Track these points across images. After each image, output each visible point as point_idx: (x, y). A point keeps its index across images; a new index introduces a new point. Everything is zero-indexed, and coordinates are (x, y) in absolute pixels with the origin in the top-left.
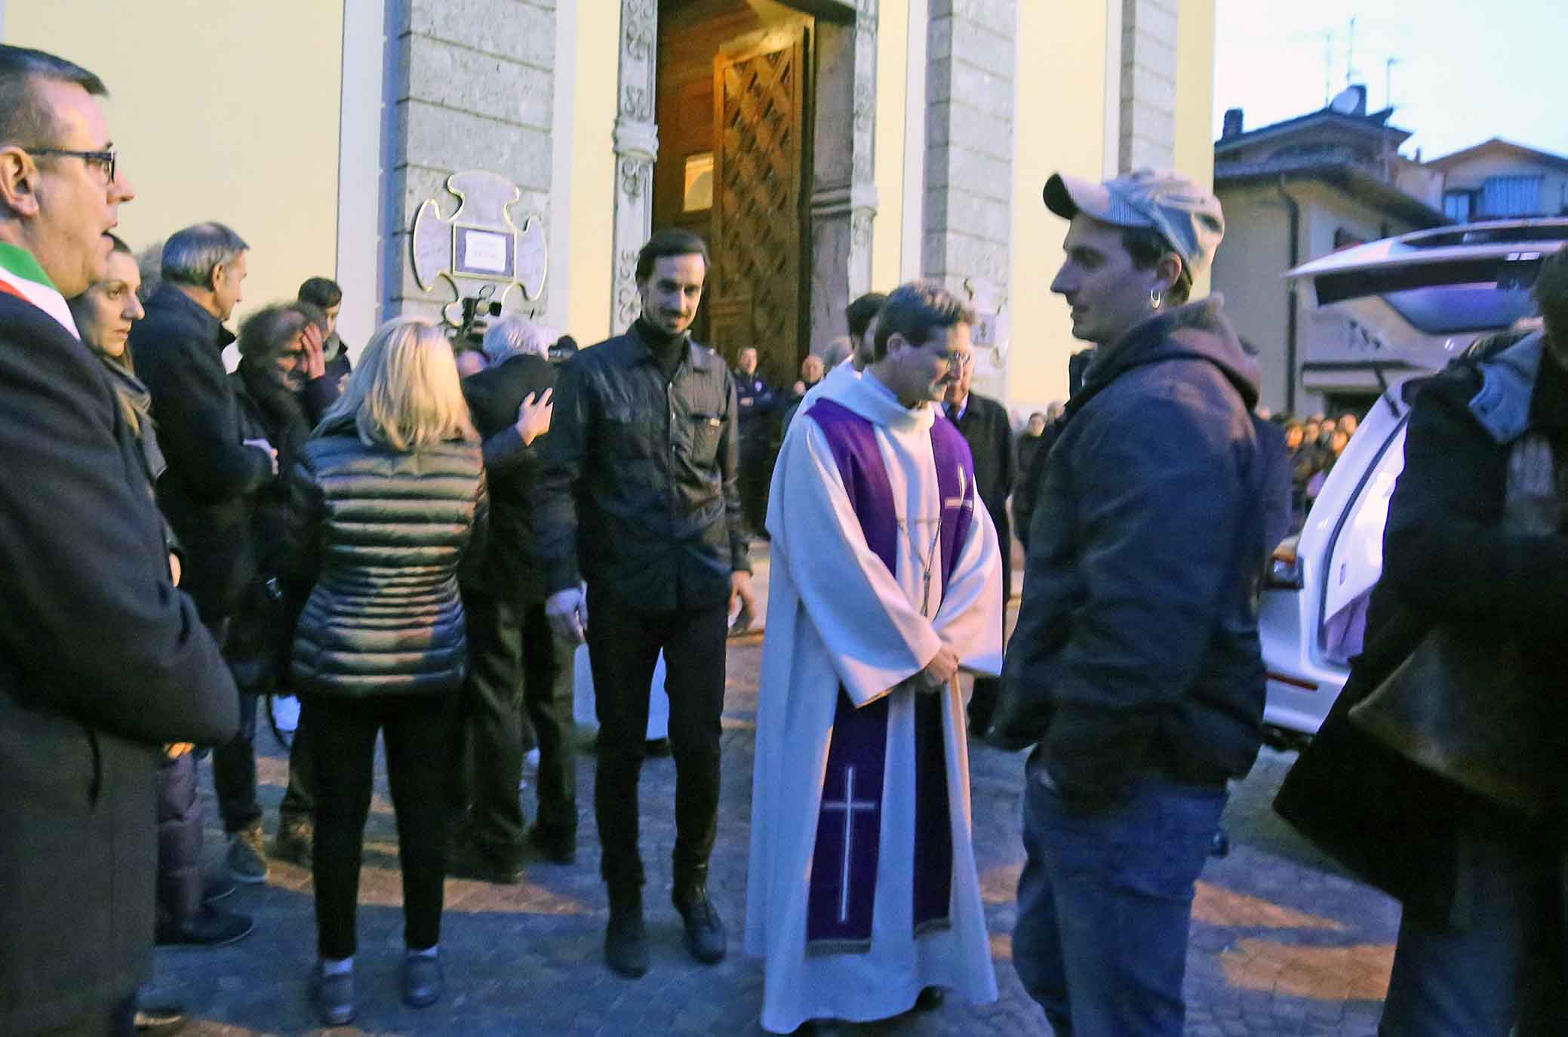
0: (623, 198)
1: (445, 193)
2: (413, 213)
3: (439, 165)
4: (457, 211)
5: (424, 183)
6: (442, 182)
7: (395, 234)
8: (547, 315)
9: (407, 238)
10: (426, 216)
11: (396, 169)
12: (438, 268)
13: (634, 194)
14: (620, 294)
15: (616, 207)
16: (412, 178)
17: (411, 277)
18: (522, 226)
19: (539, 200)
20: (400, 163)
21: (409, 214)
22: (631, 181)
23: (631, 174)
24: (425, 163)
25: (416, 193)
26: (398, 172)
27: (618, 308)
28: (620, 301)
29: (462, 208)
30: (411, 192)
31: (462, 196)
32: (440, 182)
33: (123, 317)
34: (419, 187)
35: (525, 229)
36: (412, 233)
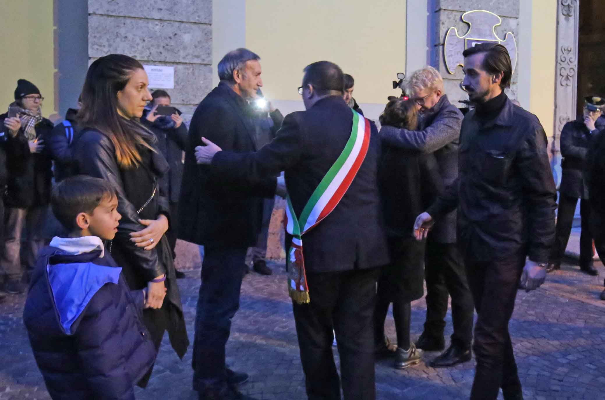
0: (562, 18)
1: (461, 22)
2: (444, 35)
3: (457, 8)
4: (467, 33)
5: (450, 18)
6: (459, 17)
7: (436, 46)
8: (517, 84)
9: (441, 47)
10: (451, 36)
11: (436, 12)
12: (457, 62)
13: (568, 15)
14: (560, 70)
15: (558, 23)
16: (443, 16)
17: (444, 68)
18: (503, 38)
19: (512, 23)
20: (437, 9)
21: (442, 34)
22: (566, 8)
23: (566, 4)
24: (450, 8)
25: (446, 23)
26: (437, 13)
27: (559, 78)
28: (561, 75)
29: (470, 30)
30: (443, 23)
31: (470, 24)
32: (458, 18)
33: (143, 100)
34: (447, 20)
35: (505, 39)
36: (443, 45)
